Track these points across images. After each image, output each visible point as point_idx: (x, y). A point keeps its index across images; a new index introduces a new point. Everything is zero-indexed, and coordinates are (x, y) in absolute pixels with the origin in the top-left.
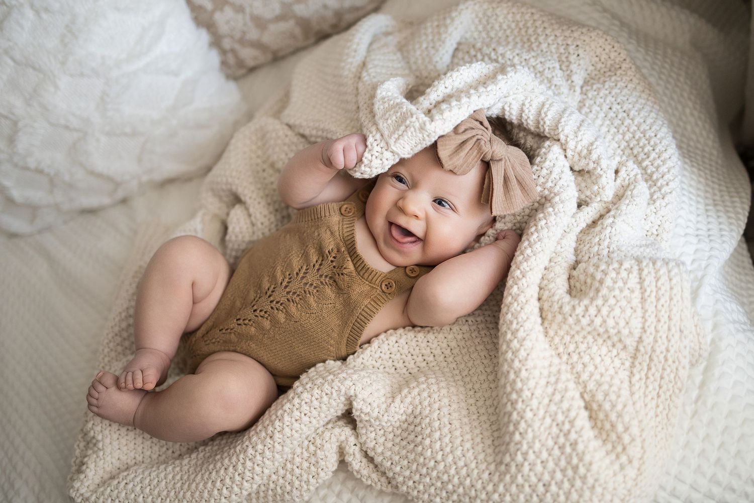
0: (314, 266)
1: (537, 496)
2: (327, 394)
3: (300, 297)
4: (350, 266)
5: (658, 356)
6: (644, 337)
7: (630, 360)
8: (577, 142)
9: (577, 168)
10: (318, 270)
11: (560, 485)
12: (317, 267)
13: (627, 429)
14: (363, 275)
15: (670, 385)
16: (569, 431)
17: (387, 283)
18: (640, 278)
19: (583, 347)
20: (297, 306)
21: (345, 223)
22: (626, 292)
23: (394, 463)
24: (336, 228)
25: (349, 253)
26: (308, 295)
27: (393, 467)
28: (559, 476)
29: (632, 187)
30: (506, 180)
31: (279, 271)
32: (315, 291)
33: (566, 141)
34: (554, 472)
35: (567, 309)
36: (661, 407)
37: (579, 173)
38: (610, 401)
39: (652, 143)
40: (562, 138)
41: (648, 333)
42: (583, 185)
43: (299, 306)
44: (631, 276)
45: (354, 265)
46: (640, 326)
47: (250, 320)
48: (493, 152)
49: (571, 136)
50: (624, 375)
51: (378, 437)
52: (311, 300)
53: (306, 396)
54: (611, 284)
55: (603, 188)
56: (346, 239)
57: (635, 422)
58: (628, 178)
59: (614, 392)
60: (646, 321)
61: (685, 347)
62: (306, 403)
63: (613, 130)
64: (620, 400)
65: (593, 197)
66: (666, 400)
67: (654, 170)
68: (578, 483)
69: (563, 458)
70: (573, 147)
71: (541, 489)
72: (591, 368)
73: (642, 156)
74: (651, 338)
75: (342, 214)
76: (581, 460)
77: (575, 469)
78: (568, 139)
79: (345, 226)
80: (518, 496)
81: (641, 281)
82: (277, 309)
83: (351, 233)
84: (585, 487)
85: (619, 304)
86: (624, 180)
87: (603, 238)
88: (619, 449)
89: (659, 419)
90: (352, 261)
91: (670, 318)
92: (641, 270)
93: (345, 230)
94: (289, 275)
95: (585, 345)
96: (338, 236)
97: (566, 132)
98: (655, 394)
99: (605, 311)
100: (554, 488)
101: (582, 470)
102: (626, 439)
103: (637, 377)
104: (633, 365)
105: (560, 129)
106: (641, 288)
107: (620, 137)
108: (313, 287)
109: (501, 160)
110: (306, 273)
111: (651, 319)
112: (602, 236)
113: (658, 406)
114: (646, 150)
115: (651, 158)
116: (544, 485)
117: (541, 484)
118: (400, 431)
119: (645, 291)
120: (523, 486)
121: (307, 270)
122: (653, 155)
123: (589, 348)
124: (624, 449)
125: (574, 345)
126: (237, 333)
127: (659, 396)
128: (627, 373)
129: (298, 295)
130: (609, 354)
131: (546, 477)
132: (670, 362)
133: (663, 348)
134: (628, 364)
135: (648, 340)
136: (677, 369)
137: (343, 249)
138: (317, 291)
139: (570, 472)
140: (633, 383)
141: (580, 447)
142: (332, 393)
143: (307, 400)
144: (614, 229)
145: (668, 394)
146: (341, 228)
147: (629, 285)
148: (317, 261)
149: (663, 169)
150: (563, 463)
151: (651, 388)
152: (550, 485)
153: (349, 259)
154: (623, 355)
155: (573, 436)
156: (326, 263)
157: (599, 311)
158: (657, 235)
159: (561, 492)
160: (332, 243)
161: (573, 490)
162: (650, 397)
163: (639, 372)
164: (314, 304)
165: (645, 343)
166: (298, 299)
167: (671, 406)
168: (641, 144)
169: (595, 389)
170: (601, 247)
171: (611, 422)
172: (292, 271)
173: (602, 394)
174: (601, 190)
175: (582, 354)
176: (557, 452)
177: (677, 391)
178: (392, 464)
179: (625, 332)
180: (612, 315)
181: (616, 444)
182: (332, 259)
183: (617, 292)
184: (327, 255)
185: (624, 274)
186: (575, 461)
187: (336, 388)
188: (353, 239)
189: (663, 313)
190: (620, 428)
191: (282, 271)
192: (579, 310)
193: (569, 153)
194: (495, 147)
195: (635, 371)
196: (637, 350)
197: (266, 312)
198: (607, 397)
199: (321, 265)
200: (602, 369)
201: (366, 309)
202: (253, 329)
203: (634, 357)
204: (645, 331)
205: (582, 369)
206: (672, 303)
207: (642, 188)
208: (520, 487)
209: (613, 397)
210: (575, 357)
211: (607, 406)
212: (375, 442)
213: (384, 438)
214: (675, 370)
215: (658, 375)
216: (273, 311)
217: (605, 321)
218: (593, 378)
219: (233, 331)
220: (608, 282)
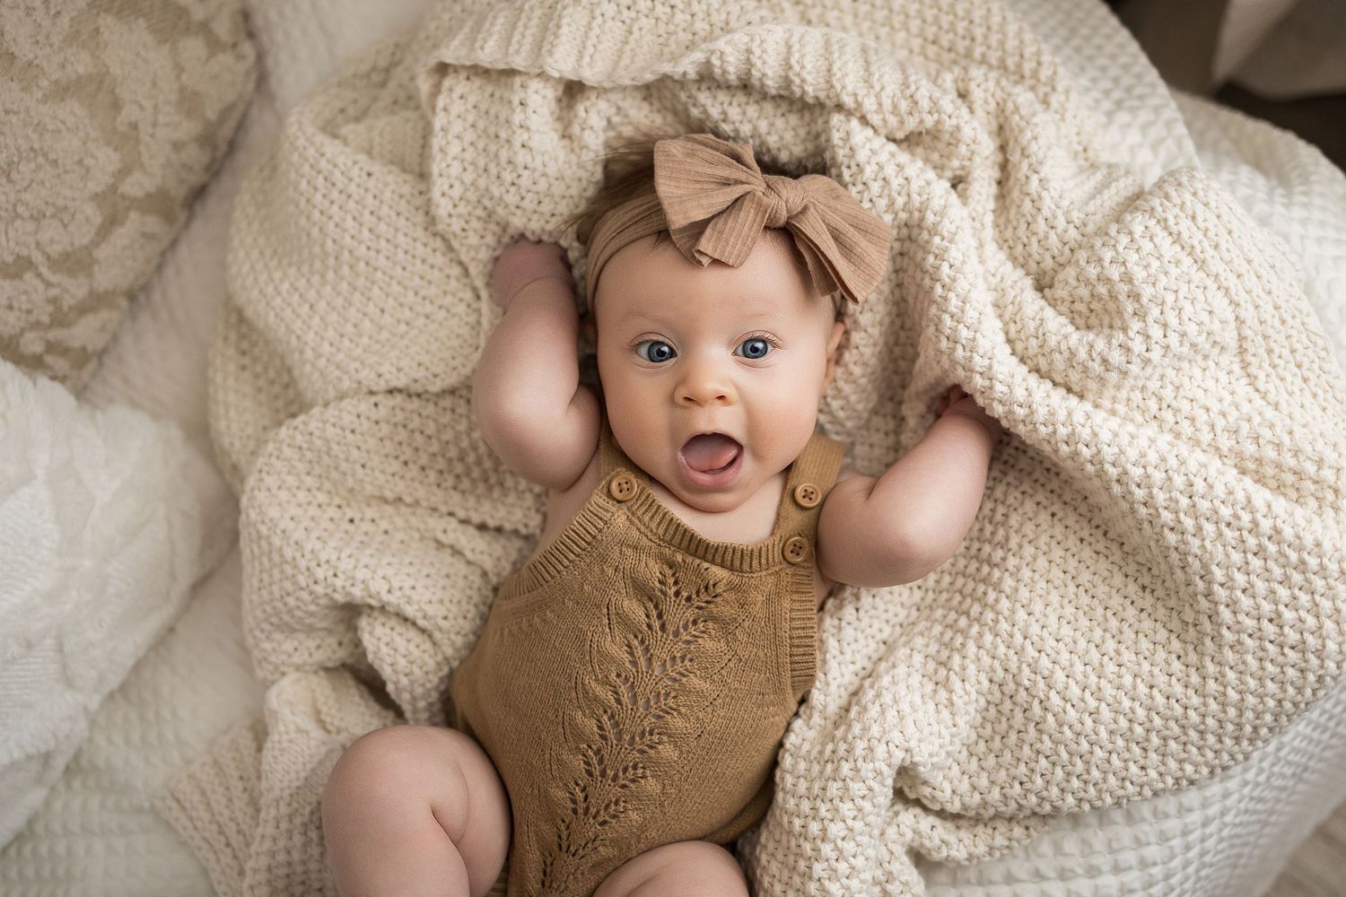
0: (649, 626)
1: (1271, 642)
2: (863, 798)
3: (673, 694)
4: (717, 573)
5: (1272, 327)
6: (1243, 314)
7: (1237, 359)
8: (877, 96)
9: (900, 135)
10: (663, 627)
11: (1293, 604)
12: (656, 624)
13: (1320, 463)
14: (751, 566)
15: (1310, 352)
16: (1255, 523)
17: (791, 548)
18: (1171, 234)
19: (1168, 393)
20: (679, 713)
21: (639, 513)
22: (1174, 272)
23: (1025, 779)
24: (635, 533)
25: (695, 555)
26: (684, 679)
27: (1028, 786)
28: (1283, 593)
29: (1010, 106)
30: (837, 237)
31: (593, 684)
32: (687, 663)
33: (856, 101)
34: (1273, 592)
35: (1116, 357)
36: (1320, 392)
37: (910, 141)
38: (1269, 442)
39: (961, 13)
40: (848, 101)
41: (1242, 303)
42: (935, 157)
43: (683, 710)
44: (1157, 240)
45: (722, 566)
46: (1226, 301)
47: (617, 803)
48: (787, 202)
49: (862, 92)
50: (1242, 388)
51: (965, 766)
52: (695, 682)
53: (836, 829)
54: (1144, 274)
55: (974, 142)
56: (668, 537)
57: (1320, 445)
58: (989, 95)
59: (1259, 425)
60: (1227, 289)
61: (1291, 285)
62: (843, 839)
63: (884, 31)
64: (1278, 429)
65: (967, 163)
66: (1318, 377)
67: (999, 53)
68: (1319, 583)
69: (1271, 564)
70: (875, 107)
71: (1270, 629)
72: (1202, 417)
73: (961, 45)
74: (1251, 308)
75: (619, 502)
76: (1300, 549)
77: (1302, 566)
78: (860, 98)
79: (646, 518)
80: (1244, 663)
81: (1177, 238)
82: (651, 747)
83: (665, 523)
84: (1331, 581)
85: (1181, 296)
86: (986, 102)
87: (1049, 215)
88: (1330, 496)
89: (1330, 412)
90: (713, 562)
91: (1249, 262)
92: (1163, 222)
93: (653, 525)
94: (618, 676)
95: (1170, 388)
96: (649, 543)
97: (850, 88)
98: (1299, 381)
99: (1172, 320)
100: (1289, 615)
101: (1313, 562)
102: (1328, 475)
103: (1262, 376)
104: (1245, 366)
105: (838, 87)
106: (1183, 248)
107: (902, 35)
108: (678, 661)
109: (805, 209)
110: (647, 649)
111: (1232, 282)
112: (1046, 212)
113: (1315, 396)
114: (961, 31)
115: (979, 39)
116: (1271, 620)
117: (1265, 623)
118: (989, 726)
119: (1193, 247)
120: (1240, 642)
121: (642, 642)
122: (979, 32)
123: (1177, 388)
124: (1336, 491)
125: (1154, 398)
126: (607, 842)
127: (1305, 380)
128: (1245, 381)
129: (667, 695)
130: (1207, 372)
131: (1267, 607)
132: (1290, 321)
133: (1270, 308)
134: (1236, 368)
135: (1248, 313)
136: (1303, 324)
137: (679, 558)
138: (691, 660)
139: (1297, 577)
140: (1262, 390)
141: (1288, 533)
142: (871, 789)
143: (842, 834)
144: (1052, 190)
145: (1315, 367)
146: (642, 528)
147: (1167, 256)
148: (648, 616)
149: (1011, 44)
150: (1277, 572)
151: (1289, 378)
152: (1279, 615)
153: (706, 565)
154: (1225, 359)
155: (1266, 525)
156: (669, 606)
157: (1165, 325)
158: (1085, 150)
159: (1303, 613)
160: (651, 563)
161: (1317, 597)
162: (1297, 392)
163: (1260, 367)
164: (705, 686)
165: (1249, 322)
166: (671, 702)
167: (1331, 381)
168: (945, 26)
169: (1234, 442)
170: (1059, 230)
171: (1290, 469)
172: (620, 664)
173: (1249, 441)
174: (973, 147)
175: (1174, 404)
176: (1256, 563)
177: (1323, 354)
178: (1021, 783)
179: (1216, 326)
180: (1185, 317)
181: (1319, 495)
182: (674, 589)
183: (1163, 280)
184: (661, 591)
185: (1147, 246)
186: (1294, 556)
187: (871, 775)
188: (681, 530)
189: (1236, 261)
190: (1310, 468)
191: (596, 680)
192: (1138, 345)
193: (875, 119)
194: (784, 194)
195: (1253, 370)
196: (1241, 338)
197: (635, 767)
198: (1261, 441)
199: (660, 616)
200: (1215, 407)
201: (794, 615)
202: (634, 816)
203: (1242, 351)
204: (1238, 305)
205: (1192, 429)
206: (1236, 236)
207: (1023, 97)
208: (1238, 647)
209: (1266, 434)
210: (1168, 416)
211: (1270, 453)
212: (966, 777)
213: (974, 760)
214: (1302, 329)
215: (1286, 353)
216: (646, 755)
217: (1183, 335)
218: (1218, 430)
219: (598, 842)
220: (1139, 274)
